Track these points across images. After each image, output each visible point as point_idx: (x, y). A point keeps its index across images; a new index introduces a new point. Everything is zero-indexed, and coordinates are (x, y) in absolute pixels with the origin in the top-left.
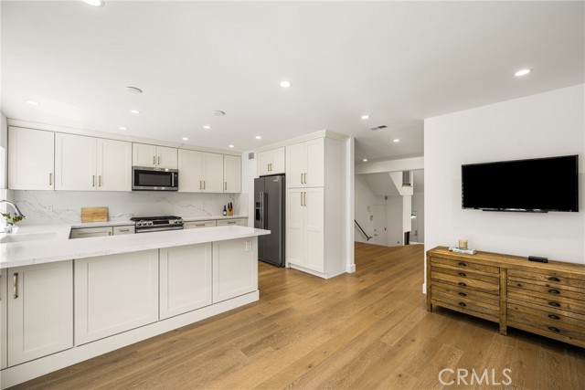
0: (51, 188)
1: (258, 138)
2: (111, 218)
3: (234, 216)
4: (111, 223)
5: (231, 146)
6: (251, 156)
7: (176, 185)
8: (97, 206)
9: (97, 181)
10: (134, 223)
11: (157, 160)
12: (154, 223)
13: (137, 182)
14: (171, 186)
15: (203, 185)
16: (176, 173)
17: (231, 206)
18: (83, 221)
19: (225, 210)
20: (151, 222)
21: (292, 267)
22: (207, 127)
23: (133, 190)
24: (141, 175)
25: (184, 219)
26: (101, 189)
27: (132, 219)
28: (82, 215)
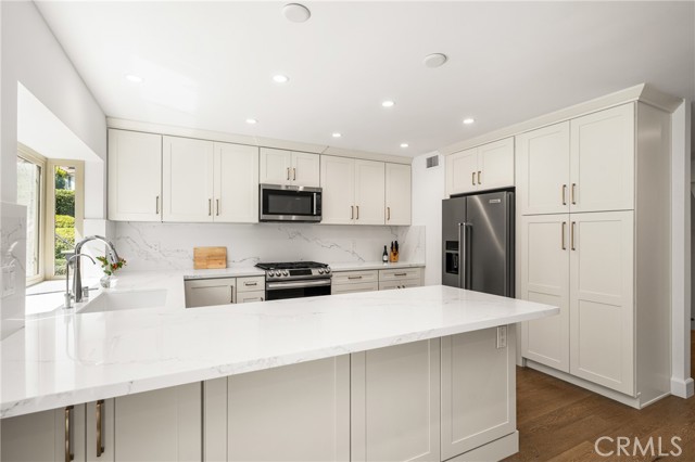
0: (158, 218)
1: (469, 121)
2: (231, 264)
3: (400, 264)
4: (232, 272)
5: (404, 146)
6: (432, 162)
7: (319, 214)
8: (212, 245)
9: (215, 206)
10: (263, 272)
11: (292, 173)
12: (292, 273)
13: (266, 208)
14: (312, 214)
15: (355, 211)
16: (319, 194)
17: (395, 247)
18: (196, 268)
19: (385, 253)
20: (287, 271)
21: (530, 365)
22: (388, 104)
23: (261, 221)
24: (271, 198)
25: (332, 267)
26: (218, 219)
27: (259, 266)
28: (196, 259)
